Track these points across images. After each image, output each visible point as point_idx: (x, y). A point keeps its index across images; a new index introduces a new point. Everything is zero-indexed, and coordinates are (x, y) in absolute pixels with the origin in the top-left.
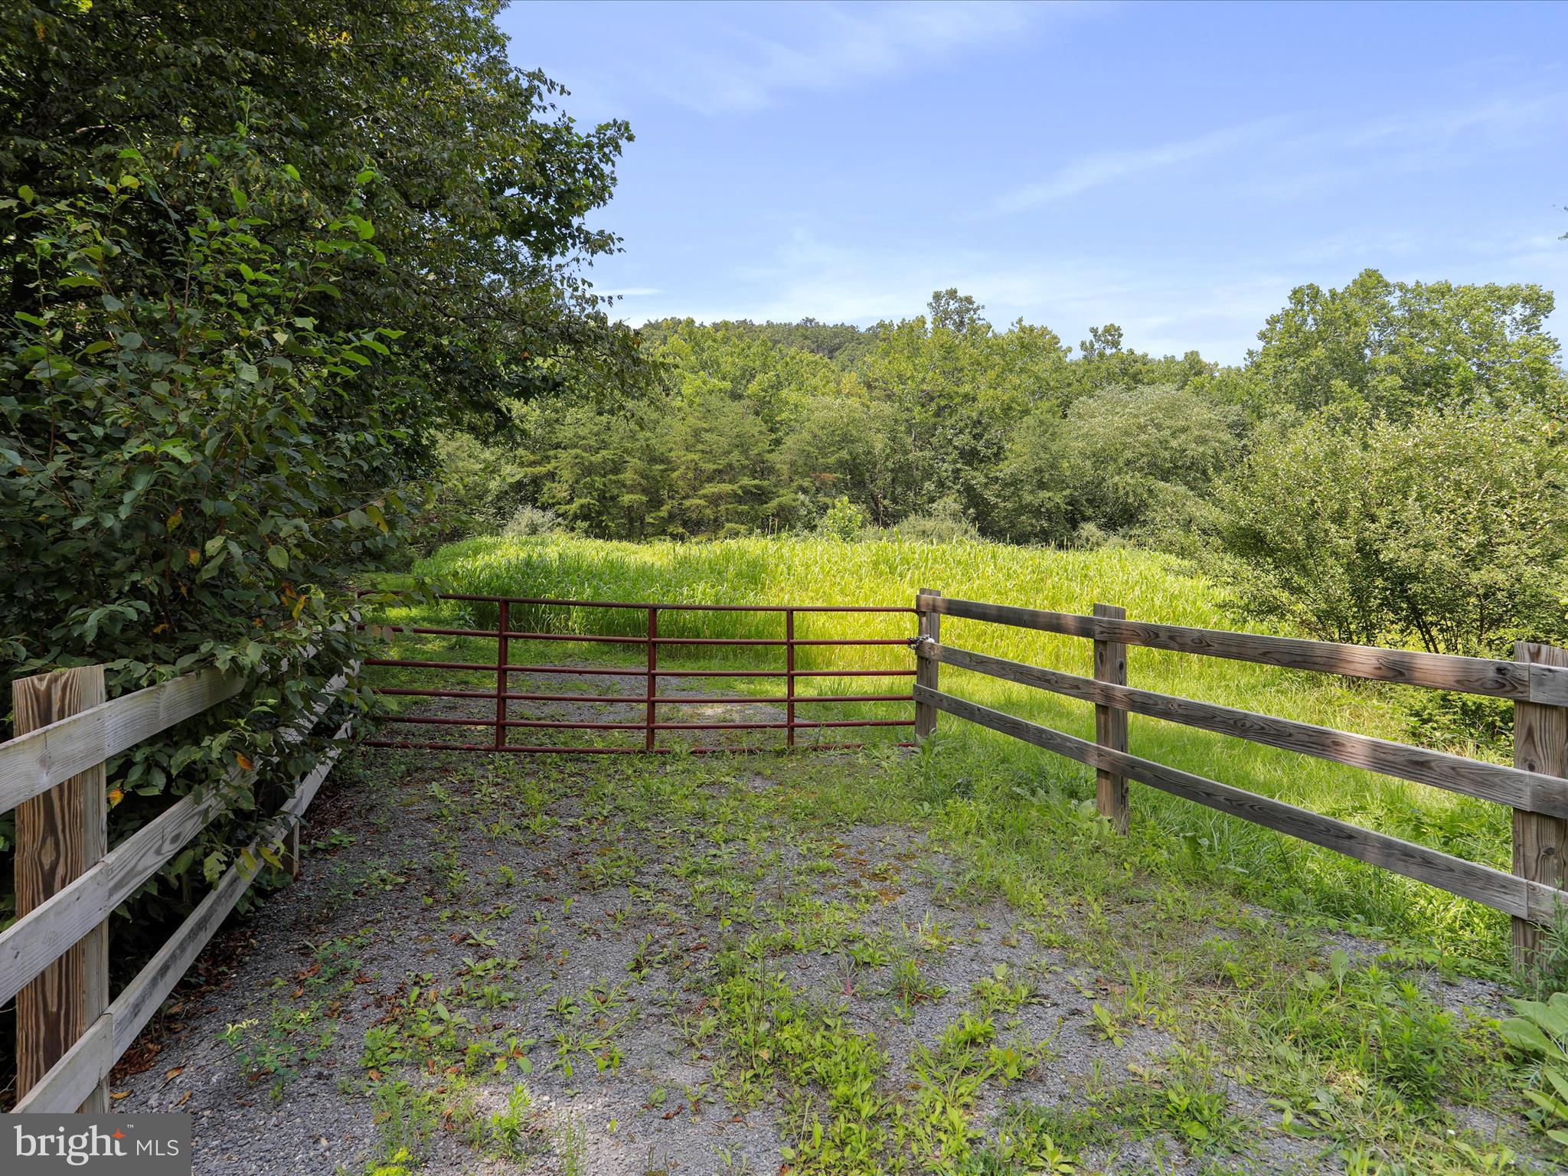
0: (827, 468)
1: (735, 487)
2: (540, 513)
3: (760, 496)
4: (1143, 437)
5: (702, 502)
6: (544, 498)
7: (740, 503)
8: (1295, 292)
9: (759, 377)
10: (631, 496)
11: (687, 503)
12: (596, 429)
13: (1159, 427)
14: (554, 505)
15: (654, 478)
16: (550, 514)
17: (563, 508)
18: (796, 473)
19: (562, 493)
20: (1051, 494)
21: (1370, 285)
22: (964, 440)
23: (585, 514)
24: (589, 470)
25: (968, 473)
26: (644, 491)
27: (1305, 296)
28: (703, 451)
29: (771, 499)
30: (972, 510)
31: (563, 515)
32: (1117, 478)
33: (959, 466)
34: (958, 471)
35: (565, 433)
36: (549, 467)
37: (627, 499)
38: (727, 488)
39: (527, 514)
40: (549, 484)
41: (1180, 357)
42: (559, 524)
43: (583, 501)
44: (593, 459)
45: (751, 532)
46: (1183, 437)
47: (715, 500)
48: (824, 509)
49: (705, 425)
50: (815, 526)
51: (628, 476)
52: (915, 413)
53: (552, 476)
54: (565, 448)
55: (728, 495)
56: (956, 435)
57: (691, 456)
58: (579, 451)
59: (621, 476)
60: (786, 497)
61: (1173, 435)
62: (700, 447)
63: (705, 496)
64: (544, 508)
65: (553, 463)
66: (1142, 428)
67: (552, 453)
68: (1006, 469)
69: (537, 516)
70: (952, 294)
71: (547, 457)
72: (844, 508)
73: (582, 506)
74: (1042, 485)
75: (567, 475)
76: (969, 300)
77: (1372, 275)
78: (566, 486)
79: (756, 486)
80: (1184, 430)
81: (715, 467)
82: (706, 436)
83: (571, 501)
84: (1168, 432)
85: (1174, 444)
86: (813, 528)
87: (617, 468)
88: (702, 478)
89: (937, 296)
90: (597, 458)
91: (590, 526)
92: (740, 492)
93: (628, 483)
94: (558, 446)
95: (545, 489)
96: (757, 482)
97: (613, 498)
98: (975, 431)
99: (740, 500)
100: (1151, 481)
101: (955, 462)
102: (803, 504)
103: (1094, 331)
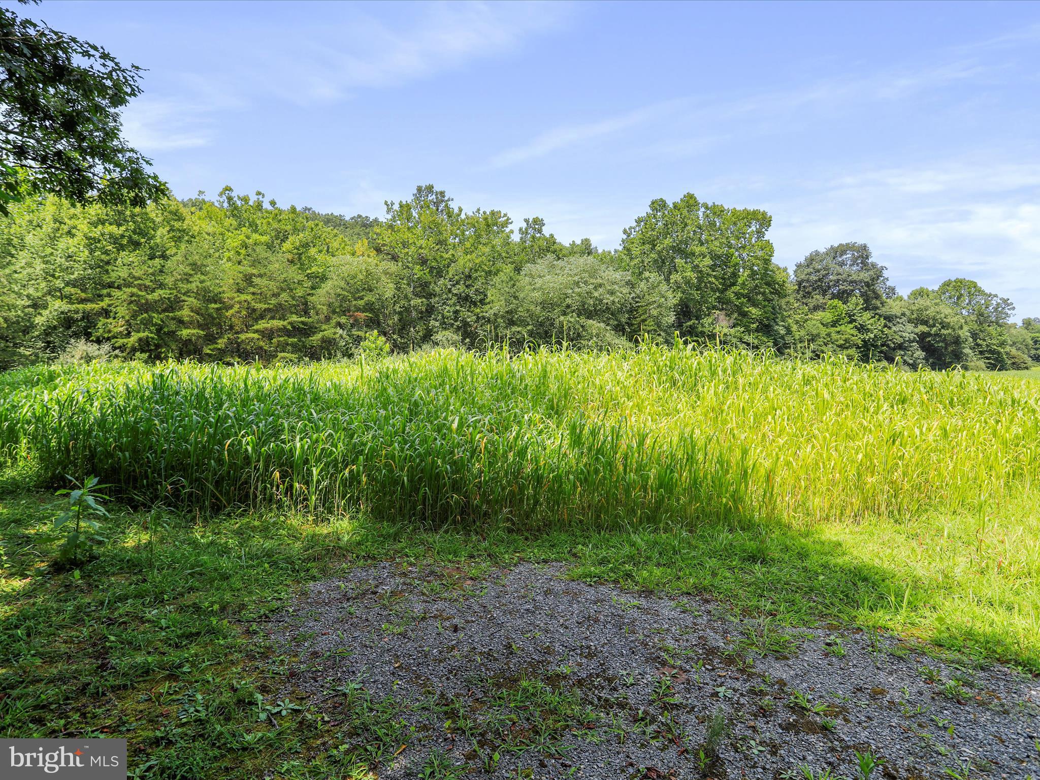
0: (358, 309)
1: (285, 323)
2: (96, 346)
3: (305, 331)
4: (577, 290)
5: (256, 336)
6: (96, 334)
7: (289, 336)
8: (653, 203)
9: (291, 238)
10: (189, 331)
11: (243, 337)
12: (151, 271)
13: (586, 283)
14: (108, 339)
15: (210, 315)
16: (106, 347)
17: (120, 342)
18: (334, 312)
19: (117, 326)
20: (520, 329)
21: (690, 202)
22: (460, 289)
23: (144, 346)
24: (147, 307)
25: (465, 313)
26: (200, 326)
27: (658, 205)
28: (253, 294)
29: (314, 333)
30: (468, 340)
31: (122, 348)
32: (562, 318)
33: (458, 308)
34: (456, 312)
35: (119, 272)
36: (103, 304)
37: (185, 333)
38: (277, 323)
39: (81, 347)
40: (103, 320)
41: (578, 242)
42: (117, 356)
43: (141, 335)
44: (149, 297)
45: (300, 359)
46: (601, 290)
47: (268, 335)
48: (358, 340)
49: (255, 271)
50: (352, 354)
51: (185, 313)
52: (415, 271)
53: (106, 313)
54: (119, 288)
55: (279, 330)
56: (454, 285)
57: (243, 297)
58: (135, 290)
59: (178, 314)
60: (329, 331)
61: (595, 288)
62: (252, 290)
63: (256, 331)
64: (98, 341)
65: (107, 301)
66: (577, 284)
67: (105, 292)
68: (489, 311)
69: (92, 349)
70: (430, 189)
71: (100, 296)
72: (374, 339)
73: (140, 340)
74: (512, 323)
75: (122, 311)
76: (442, 194)
77: (691, 196)
78: (121, 322)
79: (302, 323)
80: (600, 285)
81: (266, 306)
82: (256, 280)
83: (128, 335)
84: (591, 287)
85: (596, 294)
86: (350, 356)
87: (173, 305)
88: (254, 315)
89: (419, 189)
90: (155, 296)
91: (150, 357)
92: (289, 327)
93: (186, 319)
94: (110, 285)
95: (100, 325)
96: (303, 319)
97: (172, 334)
98: (468, 283)
99: (289, 334)
100: (583, 320)
101: (454, 305)
102: (341, 336)
103: (527, 221)
